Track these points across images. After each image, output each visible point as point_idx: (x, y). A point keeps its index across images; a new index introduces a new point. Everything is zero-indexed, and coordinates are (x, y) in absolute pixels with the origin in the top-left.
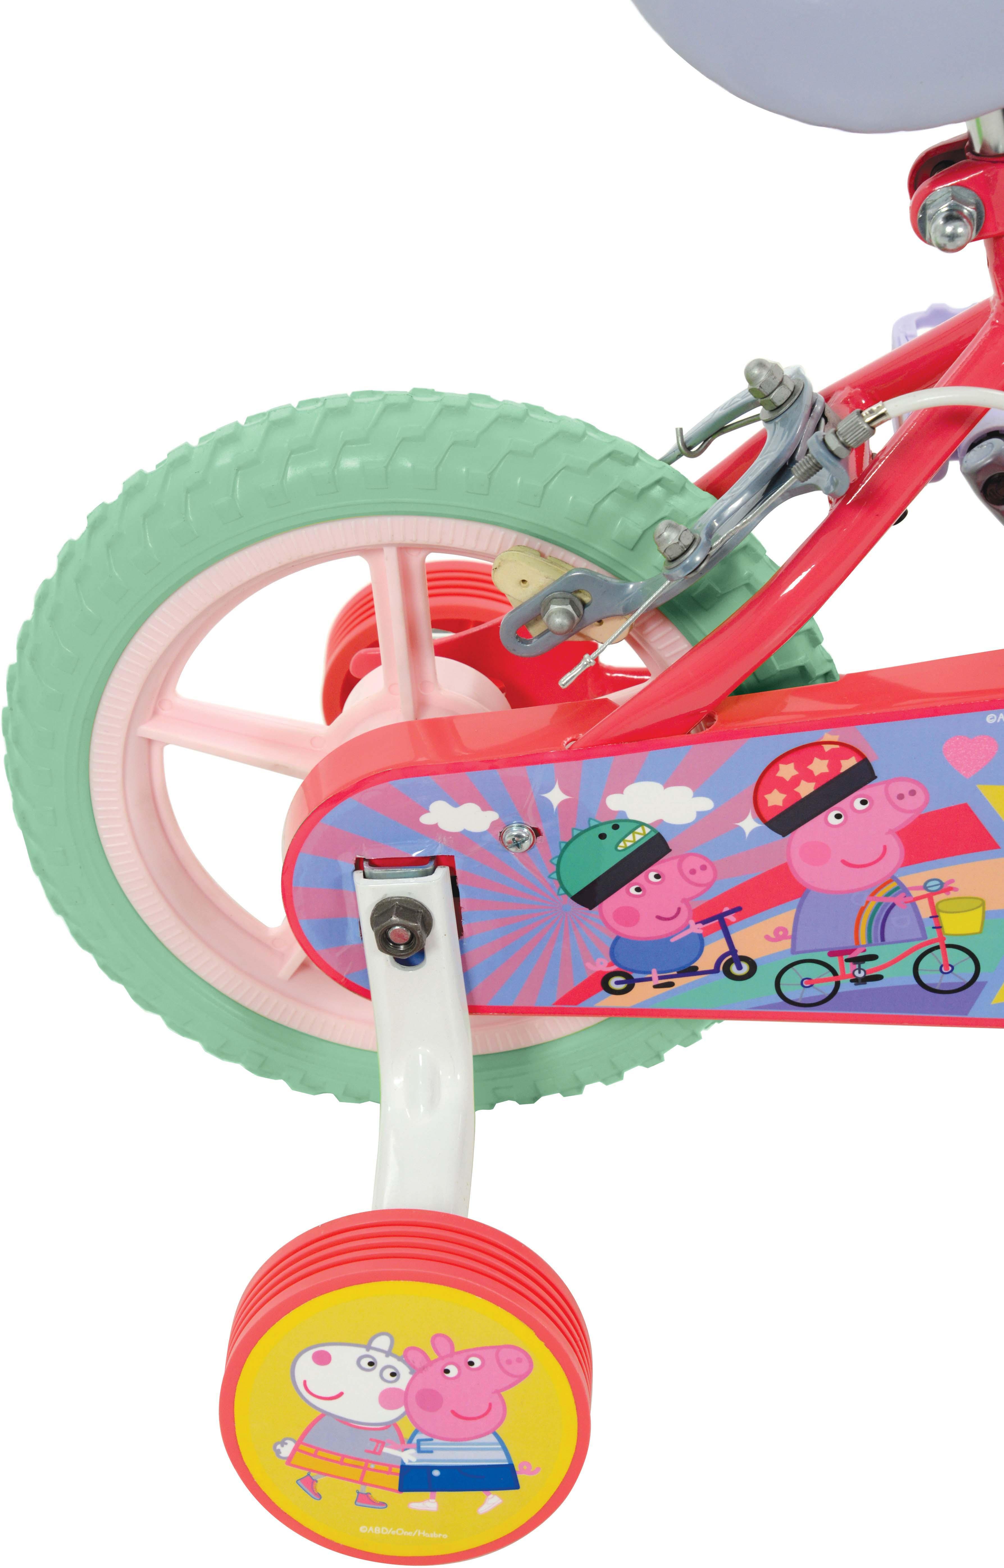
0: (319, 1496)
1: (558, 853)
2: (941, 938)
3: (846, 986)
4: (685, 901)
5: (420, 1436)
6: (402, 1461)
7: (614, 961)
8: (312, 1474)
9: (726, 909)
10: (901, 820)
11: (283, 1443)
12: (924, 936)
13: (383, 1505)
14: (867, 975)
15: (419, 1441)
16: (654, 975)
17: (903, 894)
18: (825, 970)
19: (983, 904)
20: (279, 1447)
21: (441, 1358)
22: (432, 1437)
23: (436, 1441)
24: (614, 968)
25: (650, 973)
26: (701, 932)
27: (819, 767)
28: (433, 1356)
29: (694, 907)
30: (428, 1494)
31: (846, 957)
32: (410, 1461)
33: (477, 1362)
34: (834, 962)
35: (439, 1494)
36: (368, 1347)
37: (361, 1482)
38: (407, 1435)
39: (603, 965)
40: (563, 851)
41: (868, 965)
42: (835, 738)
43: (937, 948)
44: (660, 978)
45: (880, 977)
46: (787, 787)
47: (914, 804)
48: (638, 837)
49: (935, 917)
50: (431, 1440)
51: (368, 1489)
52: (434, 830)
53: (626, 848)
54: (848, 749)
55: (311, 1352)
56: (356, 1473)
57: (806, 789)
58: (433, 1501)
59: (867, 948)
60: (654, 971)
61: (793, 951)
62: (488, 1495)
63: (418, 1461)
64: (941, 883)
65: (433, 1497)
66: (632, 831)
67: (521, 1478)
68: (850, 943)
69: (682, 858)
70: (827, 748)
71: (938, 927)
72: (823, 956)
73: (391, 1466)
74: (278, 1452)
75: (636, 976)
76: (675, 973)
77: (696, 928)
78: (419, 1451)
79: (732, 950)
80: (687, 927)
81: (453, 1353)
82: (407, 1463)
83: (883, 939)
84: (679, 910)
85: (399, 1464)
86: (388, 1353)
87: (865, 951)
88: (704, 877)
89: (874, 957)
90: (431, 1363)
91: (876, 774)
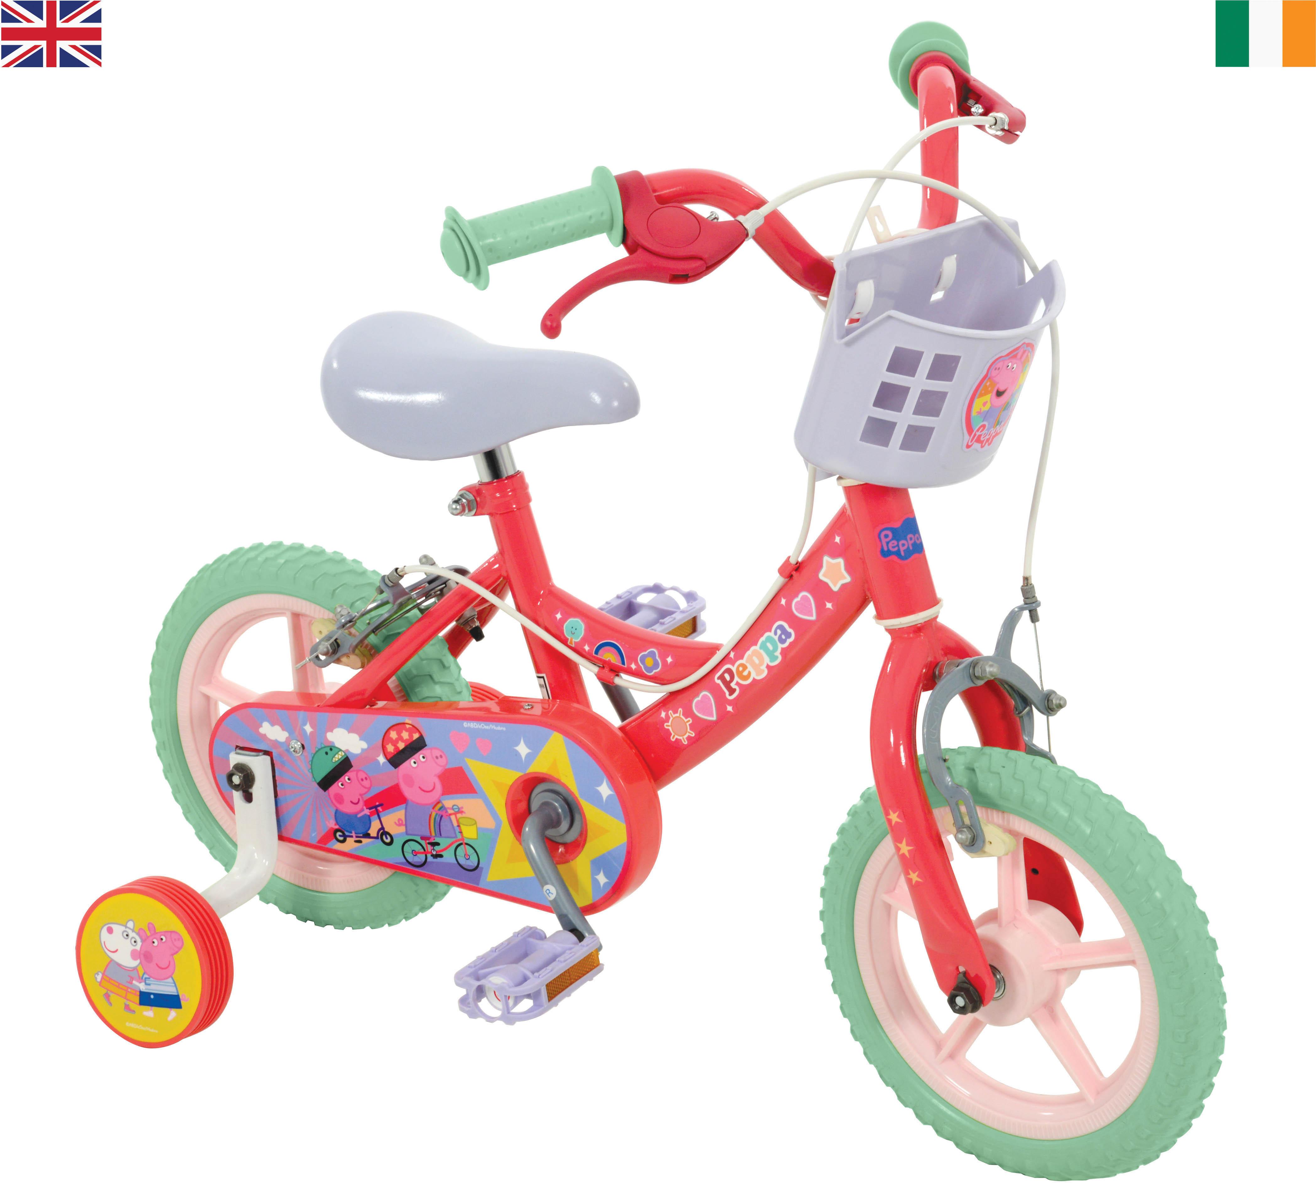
0: (111, 1004)
1: (311, 759)
2: (463, 839)
3: (430, 858)
4: (361, 795)
5: (146, 976)
6: (140, 989)
7: (337, 823)
8: (109, 992)
9: (377, 804)
10: (439, 770)
11: (98, 974)
12: (456, 837)
13: (133, 1012)
14: (437, 854)
15: (145, 978)
16: (353, 834)
17: (445, 811)
18: (420, 847)
19: (476, 823)
20: (96, 976)
21: (152, 935)
22: (151, 977)
23: (151, 979)
24: (337, 827)
25: (351, 833)
26: (369, 814)
27: (405, 735)
28: (149, 934)
29: (365, 799)
30: (149, 1008)
31: (428, 841)
32: (143, 989)
33: (164, 939)
34: (423, 842)
35: (154, 1008)
36: (126, 927)
37: (125, 998)
38: (141, 975)
39: (332, 824)
40: (313, 758)
41: (437, 848)
42: (410, 722)
43: (461, 844)
44: (357, 837)
45: (441, 856)
46: (395, 743)
47: (442, 761)
48: (340, 757)
49: (459, 826)
50: (149, 978)
51: (128, 1003)
52: (264, 737)
53: (336, 762)
54: (415, 729)
55: (106, 927)
56: (123, 993)
57: (401, 746)
58: (151, 1011)
59: (435, 838)
60: (353, 832)
61: (407, 833)
62: (171, 1010)
63: (146, 989)
64: (459, 808)
65: (151, 1010)
66: (337, 753)
67: (183, 1003)
68: (428, 834)
69: (358, 771)
70: (408, 726)
71: (461, 832)
72: (418, 839)
73: (136, 991)
74: (96, 978)
75: (347, 834)
76: (361, 835)
77: (367, 812)
78: (146, 984)
79: (382, 828)
80: (362, 810)
81: (155, 933)
82: (142, 990)
83: (441, 835)
84: (359, 799)
85: (139, 990)
86: (133, 931)
87: (434, 840)
88: (366, 783)
89: (438, 844)
90: (148, 937)
91: (427, 744)
